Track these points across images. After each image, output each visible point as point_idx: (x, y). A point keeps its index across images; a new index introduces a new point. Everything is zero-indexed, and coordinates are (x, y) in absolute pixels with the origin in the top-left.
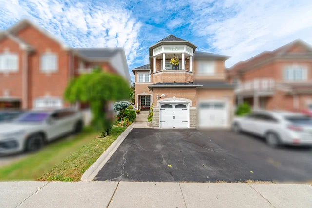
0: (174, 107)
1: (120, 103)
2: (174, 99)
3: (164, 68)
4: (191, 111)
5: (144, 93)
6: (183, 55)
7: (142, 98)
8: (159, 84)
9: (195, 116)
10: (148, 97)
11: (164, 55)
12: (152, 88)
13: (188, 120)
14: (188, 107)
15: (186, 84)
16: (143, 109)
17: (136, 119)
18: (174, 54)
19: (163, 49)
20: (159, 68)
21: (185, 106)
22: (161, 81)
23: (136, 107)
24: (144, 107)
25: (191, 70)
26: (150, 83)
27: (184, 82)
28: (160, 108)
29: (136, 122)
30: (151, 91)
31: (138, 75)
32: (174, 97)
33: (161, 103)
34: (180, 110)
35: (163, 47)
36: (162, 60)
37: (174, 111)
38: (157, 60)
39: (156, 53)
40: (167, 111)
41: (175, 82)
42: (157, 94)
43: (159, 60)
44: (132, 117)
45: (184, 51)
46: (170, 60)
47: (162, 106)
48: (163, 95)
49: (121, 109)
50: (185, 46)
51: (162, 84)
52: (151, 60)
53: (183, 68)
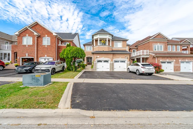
0: (103, 62)
1: (79, 60)
2: (103, 58)
3: (99, 44)
4: (110, 64)
5: (89, 56)
6: (107, 39)
7: (88, 58)
8: (96, 51)
9: (112, 66)
10: (91, 58)
11: (99, 39)
12: (93, 53)
13: (109, 68)
14: (109, 62)
15: (108, 51)
16: (88, 64)
17: (85, 68)
18: (103, 38)
19: (98, 36)
20: (97, 44)
21: (108, 62)
22: (97, 50)
23: (85, 63)
24: (89, 63)
25: (111, 45)
26: (92, 51)
27: (107, 51)
28: (97, 62)
29: (85, 69)
30: (93, 55)
31: (86, 47)
32: (103, 57)
33: (97, 60)
34: (106, 63)
35: (98, 35)
36: (98, 40)
37: (103, 64)
38: (95, 40)
39: (95, 38)
40: (100, 63)
41: (103, 51)
42: (95, 56)
43: (96, 41)
44: (84, 67)
45: (107, 37)
46: (101, 40)
47: (98, 62)
48: (98, 56)
49: (79, 63)
50: (108, 35)
51: (98, 51)
52: (93, 40)
53: (107, 44)
